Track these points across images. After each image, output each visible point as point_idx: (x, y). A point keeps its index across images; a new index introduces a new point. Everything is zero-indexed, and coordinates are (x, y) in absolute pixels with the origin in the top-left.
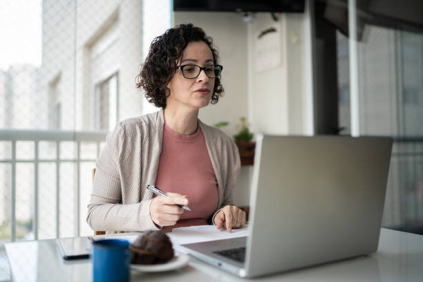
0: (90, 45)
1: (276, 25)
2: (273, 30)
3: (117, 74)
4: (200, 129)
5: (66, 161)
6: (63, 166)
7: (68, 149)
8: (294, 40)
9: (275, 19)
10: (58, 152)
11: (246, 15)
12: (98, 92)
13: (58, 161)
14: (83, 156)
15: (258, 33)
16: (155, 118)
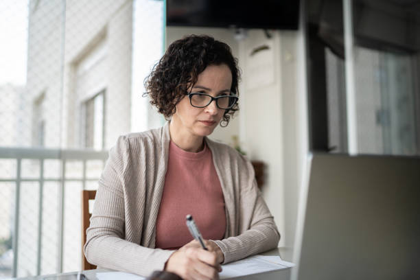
0: (76, 63)
1: (269, 43)
2: (265, 48)
3: (103, 92)
4: (207, 146)
5: (50, 180)
6: (47, 185)
7: (52, 168)
8: (288, 57)
9: (269, 36)
10: (42, 171)
11: (238, 33)
12: (84, 110)
13: (42, 181)
14: (68, 175)
15: (250, 51)
16: (160, 134)
